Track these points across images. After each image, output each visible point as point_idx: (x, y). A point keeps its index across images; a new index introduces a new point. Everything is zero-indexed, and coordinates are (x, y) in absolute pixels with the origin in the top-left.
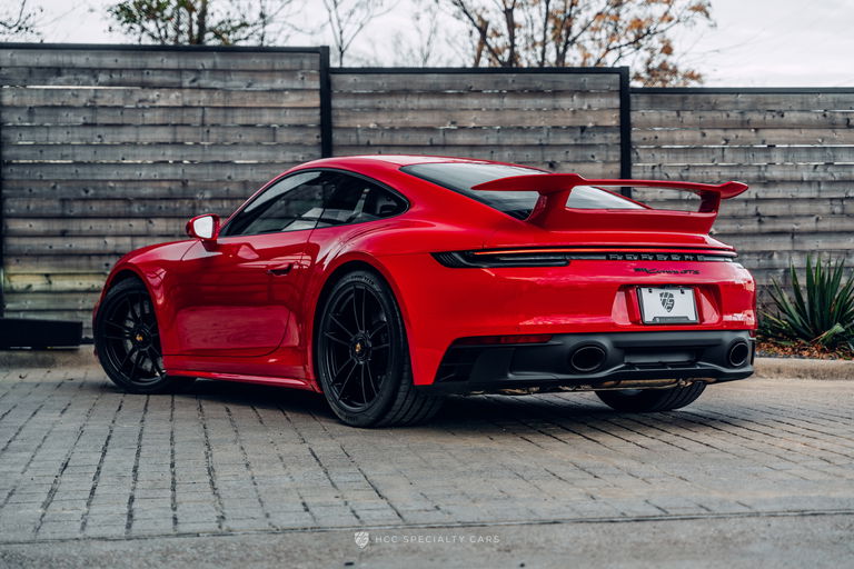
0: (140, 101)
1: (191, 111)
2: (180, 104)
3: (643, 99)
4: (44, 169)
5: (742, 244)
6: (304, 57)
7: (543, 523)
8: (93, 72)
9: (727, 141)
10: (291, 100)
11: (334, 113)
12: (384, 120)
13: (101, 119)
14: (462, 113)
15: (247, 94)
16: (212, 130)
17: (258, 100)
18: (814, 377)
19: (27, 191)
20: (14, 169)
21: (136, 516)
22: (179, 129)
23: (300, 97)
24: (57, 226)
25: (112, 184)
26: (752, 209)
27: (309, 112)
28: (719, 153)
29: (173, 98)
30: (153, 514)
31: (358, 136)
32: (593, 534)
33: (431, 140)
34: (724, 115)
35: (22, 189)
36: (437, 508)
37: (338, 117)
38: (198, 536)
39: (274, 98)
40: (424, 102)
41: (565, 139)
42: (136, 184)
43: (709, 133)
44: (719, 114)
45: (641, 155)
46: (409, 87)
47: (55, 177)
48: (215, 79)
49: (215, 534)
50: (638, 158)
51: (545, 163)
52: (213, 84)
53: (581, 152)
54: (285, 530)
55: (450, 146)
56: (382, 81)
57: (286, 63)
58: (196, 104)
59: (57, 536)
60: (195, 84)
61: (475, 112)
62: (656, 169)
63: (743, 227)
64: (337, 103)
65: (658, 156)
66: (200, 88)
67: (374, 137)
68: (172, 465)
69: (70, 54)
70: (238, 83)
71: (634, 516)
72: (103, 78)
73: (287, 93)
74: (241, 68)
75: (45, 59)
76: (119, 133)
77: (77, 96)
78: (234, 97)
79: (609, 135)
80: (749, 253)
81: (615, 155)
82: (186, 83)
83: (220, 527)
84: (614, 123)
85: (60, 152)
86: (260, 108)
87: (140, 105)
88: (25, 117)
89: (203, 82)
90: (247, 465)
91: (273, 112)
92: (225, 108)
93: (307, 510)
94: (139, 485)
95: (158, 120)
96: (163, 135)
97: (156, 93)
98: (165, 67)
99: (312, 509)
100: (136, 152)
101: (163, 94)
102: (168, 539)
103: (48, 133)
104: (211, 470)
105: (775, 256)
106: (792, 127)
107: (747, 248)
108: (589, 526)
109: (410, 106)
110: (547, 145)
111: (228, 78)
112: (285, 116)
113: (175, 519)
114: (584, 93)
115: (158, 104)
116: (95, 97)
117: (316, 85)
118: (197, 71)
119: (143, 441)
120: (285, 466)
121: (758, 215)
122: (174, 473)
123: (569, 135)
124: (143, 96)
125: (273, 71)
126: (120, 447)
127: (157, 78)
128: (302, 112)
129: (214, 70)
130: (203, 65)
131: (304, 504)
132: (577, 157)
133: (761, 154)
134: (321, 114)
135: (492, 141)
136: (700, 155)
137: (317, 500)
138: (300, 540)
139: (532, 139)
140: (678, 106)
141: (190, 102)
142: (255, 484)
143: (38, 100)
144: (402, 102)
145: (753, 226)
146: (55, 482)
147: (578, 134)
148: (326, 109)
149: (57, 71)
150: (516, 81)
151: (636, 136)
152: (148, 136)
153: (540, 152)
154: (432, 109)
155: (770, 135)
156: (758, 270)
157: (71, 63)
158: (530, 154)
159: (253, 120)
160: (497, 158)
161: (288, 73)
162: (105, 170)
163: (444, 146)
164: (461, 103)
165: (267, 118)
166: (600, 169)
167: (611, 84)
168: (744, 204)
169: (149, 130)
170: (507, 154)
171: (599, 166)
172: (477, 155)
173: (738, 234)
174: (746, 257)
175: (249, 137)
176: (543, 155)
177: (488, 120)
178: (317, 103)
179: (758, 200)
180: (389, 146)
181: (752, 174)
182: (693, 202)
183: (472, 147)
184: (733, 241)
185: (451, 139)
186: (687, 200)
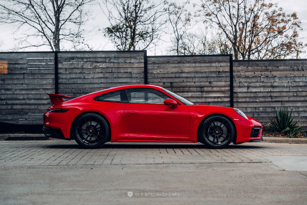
1: (109, 69)
2: (106, 67)
3: (237, 63)
4: (69, 85)
5: (266, 105)
6: (140, 53)
8: (82, 58)
9: (262, 75)
12: (162, 70)
13: (84, 71)
14: (184, 68)
15: (124, 64)
16: (114, 74)
17: (127, 65)
18: (275, 142)
19: (65, 91)
20: (61, 85)
22: (105, 74)
23: (139, 64)
25: (87, 89)
26: (269, 94)
27: (141, 68)
28: (259, 78)
29: (104, 65)
31: (154, 75)
33: (175, 76)
34: (261, 67)
35: (63, 90)
37: (149, 70)
39: (131, 65)
40: (173, 65)
41: (214, 75)
42: (94, 89)
43: (256, 73)
44: (259, 67)
45: (236, 79)
46: (169, 61)
47: (72, 87)
48: (115, 60)
50: (235, 80)
51: (207, 82)
52: (115, 61)
53: (218, 79)
55: (181, 77)
56: (161, 59)
57: (135, 55)
58: (110, 67)
60: (110, 61)
61: (188, 68)
62: (241, 83)
63: (266, 100)
64: (149, 66)
65: (241, 79)
66: (111, 62)
67: (159, 75)
69: (76, 54)
70: (121, 61)
72: (85, 60)
73: (135, 63)
74: (122, 57)
75: (70, 55)
76: (89, 75)
77: (78, 65)
78: (120, 65)
79: (227, 74)
80: (268, 107)
81: (228, 79)
82: (107, 61)
84: (228, 70)
85: (73, 81)
86: (128, 68)
87: (95, 67)
88: (64, 71)
89: (112, 61)
91: (131, 69)
92: (118, 68)
95: (100, 71)
96: (101, 75)
97: (99, 64)
98: (101, 57)
100: (94, 80)
101: (101, 64)
103: (70, 75)
105: (276, 108)
106: (281, 71)
107: (268, 106)
109: (169, 66)
110: (209, 77)
111: (119, 59)
112: (134, 70)
114: (219, 62)
115: (99, 67)
116: (83, 65)
117: (143, 61)
118: (110, 58)
121: (271, 96)
123: (215, 74)
124: (96, 65)
125: (131, 57)
127: (99, 60)
128: (139, 69)
129: (115, 57)
130: (112, 56)
132: (217, 80)
133: (272, 79)
134: (144, 69)
135: (193, 76)
136: (254, 79)
139: (204, 75)
140: (247, 65)
141: (108, 66)
143: (68, 66)
144: (167, 65)
145: (270, 99)
147: (218, 74)
148: (146, 67)
149: (73, 58)
150: (200, 59)
151: (234, 74)
152: (97, 76)
154: (175, 67)
155: (275, 73)
156: (271, 112)
157: (76, 56)
158: (204, 79)
159: (125, 71)
160: (194, 81)
161: (135, 58)
162: (85, 85)
163: (179, 77)
164: (184, 65)
165: (129, 70)
166: (224, 83)
167: (227, 59)
168: (267, 93)
169: (97, 74)
170: (197, 80)
171: (224, 82)
172: (188, 80)
173: (265, 102)
174: (267, 108)
175: (125, 76)
176: (207, 79)
177: (192, 70)
178: (143, 66)
179: (271, 92)
180: (163, 78)
181: (269, 84)
182: (252, 92)
183: (187, 77)
184: (264, 104)
185: (181, 75)
186: (250, 92)
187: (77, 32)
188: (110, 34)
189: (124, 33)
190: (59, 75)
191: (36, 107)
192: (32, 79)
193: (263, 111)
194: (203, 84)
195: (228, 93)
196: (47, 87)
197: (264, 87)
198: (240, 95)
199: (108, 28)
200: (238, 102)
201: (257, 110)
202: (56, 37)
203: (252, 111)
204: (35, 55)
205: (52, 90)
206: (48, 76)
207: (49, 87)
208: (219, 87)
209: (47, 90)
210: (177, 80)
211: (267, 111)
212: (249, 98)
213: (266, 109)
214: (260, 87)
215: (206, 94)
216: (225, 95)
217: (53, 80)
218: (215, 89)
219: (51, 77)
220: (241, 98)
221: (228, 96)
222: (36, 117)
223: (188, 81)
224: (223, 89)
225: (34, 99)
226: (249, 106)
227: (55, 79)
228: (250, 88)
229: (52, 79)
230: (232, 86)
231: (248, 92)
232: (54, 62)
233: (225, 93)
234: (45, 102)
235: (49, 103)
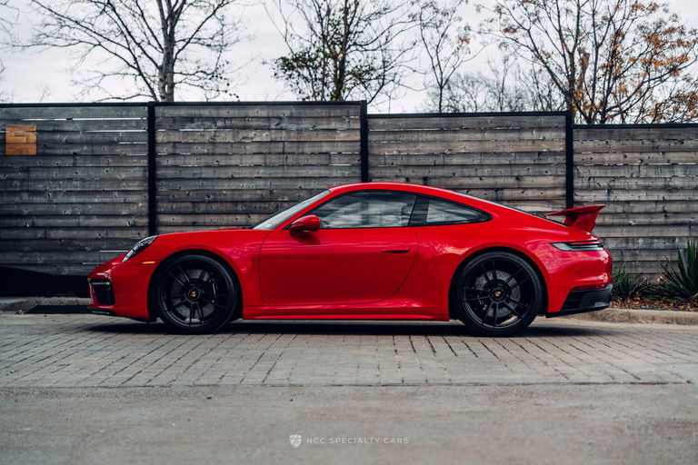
0: (244, 138)
1: (276, 144)
2: (269, 140)
3: (582, 132)
4: (183, 183)
5: (652, 232)
6: (350, 108)
8: (214, 120)
9: (642, 161)
11: (370, 144)
12: (403, 148)
13: (219, 150)
14: (456, 144)
15: (312, 133)
16: (290, 156)
17: (319, 136)
18: (678, 323)
19: (171, 197)
20: (163, 183)
22: (268, 156)
23: (347, 134)
24: (190, 219)
25: (225, 192)
26: (660, 207)
27: (353, 144)
28: (637, 169)
29: (265, 136)
31: (385, 159)
33: (435, 163)
34: (640, 143)
35: (168, 196)
37: (372, 147)
39: (330, 135)
41: (527, 160)
42: (240, 192)
43: (629, 155)
44: (636, 143)
45: (581, 171)
47: (189, 188)
48: (291, 123)
50: (579, 173)
51: (512, 176)
52: (290, 127)
53: (538, 169)
55: (448, 165)
56: (402, 122)
57: (338, 112)
58: (279, 140)
60: (278, 127)
61: (465, 143)
62: (592, 180)
63: (653, 220)
64: (371, 138)
65: (592, 170)
66: (282, 129)
67: (396, 160)
69: (199, 109)
70: (306, 126)
72: (219, 123)
73: (338, 132)
74: (308, 116)
75: (184, 112)
76: (230, 159)
77: (203, 136)
78: (304, 135)
79: (558, 157)
80: (658, 238)
81: (562, 171)
82: (273, 127)
84: (561, 149)
85: (192, 173)
86: (321, 142)
87: (243, 141)
88: (170, 150)
89: (283, 125)
91: (330, 144)
92: (298, 142)
95: (255, 150)
96: (258, 160)
97: (254, 133)
98: (259, 116)
100: (241, 171)
101: (258, 134)
103: (185, 159)
105: (677, 240)
106: (689, 150)
107: (657, 235)
109: (421, 139)
110: (515, 164)
111: (300, 122)
112: (337, 147)
114: (540, 129)
115: (254, 140)
116: (215, 136)
117: (358, 126)
118: (280, 118)
121: (664, 212)
123: (529, 158)
124: (245, 135)
127: (254, 123)
128: (348, 144)
129: (291, 117)
130: (284, 114)
132: (535, 172)
133: (666, 170)
134: (361, 145)
135: (476, 162)
136: (624, 171)
139: (504, 161)
140: (607, 137)
141: (275, 138)
143: (179, 138)
144: (415, 137)
145: (661, 219)
147: (536, 157)
148: (364, 142)
149: (191, 119)
150: (494, 121)
151: (576, 158)
152: (248, 161)
153: (509, 169)
154: (435, 141)
155: (673, 157)
156: (664, 250)
157: (200, 115)
158: (503, 171)
159: (316, 150)
160: (479, 173)
161: (339, 118)
162: (220, 182)
163: (444, 166)
164: (455, 137)
165: (326, 148)
166: (551, 180)
167: (559, 123)
168: (654, 205)
169: (249, 157)
170: (486, 171)
171: (551, 178)
172: (466, 172)
173: (650, 225)
174: (656, 241)
175: (313, 161)
176: (511, 171)
177: (475, 147)
178: (358, 138)
179: (664, 201)
180: (406, 166)
181: (660, 183)
182: (618, 202)
183: (463, 166)
184: (646, 229)
185: (448, 160)
186: (613, 202)
187: (213, 68)
188: (288, 73)
189: (320, 70)
190: (157, 159)
191: (103, 234)
192: (94, 169)
193: (644, 246)
194: (500, 181)
195: (562, 205)
196: (129, 186)
197: (647, 188)
199: (284, 59)
201: (631, 246)
202: (165, 77)
203: (619, 246)
204: (102, 111)
205: (141, 194)
206: (130, 161)
207: (134, 186)
208: (540, 189)
209: (129, 195)
210: (440, 172)
211: (655, 246)
212: (611, 217)
213: (652, 243)
214: (638, 189)
216: (553, 208)
217: (145, 171)
218: (530, 194)
219: (139, 163)
222: (102, 258)
223: (466, 174)
224: (549, 193)
225: (99, 216)
226: (612, 235)
227: (147, 169)
228: (615, 192)
229: (142, 169)
230: (569, 187)
231: (608, 202)
232: (147, 128)
233: (553, 205)
234: (125, 222)
235: (133, 226)
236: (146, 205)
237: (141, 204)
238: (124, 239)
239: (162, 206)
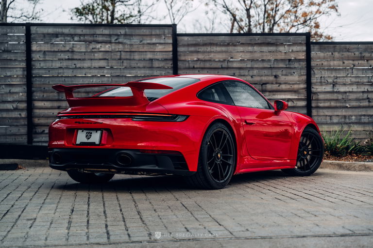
0: (93, 49)
1: (115, 53)
2: (110, 50)
3: (317, 47)
4: (51, 79)
5: (361, 112)
6: (165, 29)
7: (298, 237)
8: (72, 36)
9: (354, 66)
10: (159, 48)
11: (179, 54)
12: (201, 56)
13: (76, 57)
14: (236, 54)
15: (140, 46)
16: (125, 61)
17: (145, 48)
19: (42, 89)
20: (37, 79)
21: (111, 233)
22: (110, 61)
23: (163, 47)
24: (56, 104)
26: (365, 96)
27: (167, 53)
28: (350, 71)
29: (107, 47)
30: (118, 233)
31: (189, 64)
32: (323, 242)
33: (222, 66)
34: (353, 54)
35: (41, 88)
36: (247, 230)
37: (180, 55)
38: (141, 242)
39: (152, 47)
40: (219, 49)
41: (281, 65)
43: (346, 62)
44: (350, 54)
45: (316, 72)
46: (212, 42)
47: (55, 83)
48: (126, 39)
49: (148, 242)
50: (314, 73)
51: (272, 75)
52: (125, 41)
53: (288, 71)
54: (180, 240)
55: (230, 68)
56: (200, 39)
57: (158, 32)
58: (117, 50)
59: (77, 242)
60: (117, 41)
61: (241, 53)
62: (322, 78)
63: (361, 104)
64: (180, 49)
65: (323, 72)
66: (119, 43)
67: (196, 64)
68: (121, 210)
69: (62, 28)
70: (136, 41)
71: (340, 233)
72: (76, 38)
73: (157, 45)
74: (137, 34)
75: (51, 30)
76: (83, 63)
77: (65, 47)
78: (134, 47)
79: (301, 63)
80: (364, 115)
81: (304, 72)
82: (113, 40)
83: (150, 238)
84: (303, 57)
85: (57, 71)
86: (146, 52)
88: (42, 56)
89: (120, 40)
90: (155, 210)
91: (152, 53)
92: (130, 51)
93: (188, 231)
94: (108, 219)
95: (101, 57)
96: (103, 63)
97: (100, 45)
98: (103, 33)
99: (190, 230)
100: (91, 71)
101: (103, 46)
102: (128, 244)
103: (52, 63)
104: (139, 213)
107: (363, 113)
108: (321, 239)
109: (212, 50)
110: (274, 68)
111: (132, 38)
112: (157, 55)
113: (129, 235)
115: (100, 50)
116: (73, 47)
117: (171, 41)
118: (118, 35)
119: (105, 200)
120: (172, 211)
121: (368, 98)
122: (122, 214)
123: (283, 63)
124: (94, 46)
125: (151, 35)
126: (95, 202)
127: (100, 39)
128: (164, 53)
129: (125, 35)
130: (120, 33)
131: (186, 228)
132: (286, 73)
133: (370, 71)
134: (173, 54)
135: (249, 66)
136: (342, 72)
137: (191, 226)
138: (188, 244)
139: (266, 65)
140: (332, 50)
141: (115, 49)
142: (161, 219)
144: (209, 49)
145: (366, 103)
146: (70, 218)
147: (287, 63)
148: (175, 52)
149: (56, 35)
150: (260, 39)
151: (313, 63)
152: (97, 64)
153: (270, 71)
154: (222, 52)
156: (368, 123)
157: (62, 32)
158: (266, 72)
159: (143, 57)
160: (251, 73)
161: (158, 36)
162: (77, 79)
163: (228, 68)
164: (235, 49)
165: (149, 56)
166: (296, 78)
167: (302, 40)
168: (362, 94)
169: (96, 61)
170: (255, 72)
172: (242, 72)
173: (359, 107)
174: (363, 117)
175: (141, 65)
176: (272, 72)
177: (247, 56)
178: (171, 49)
179: (368, 92)
181: (366, 80)
182: (339, 92)
183: (240, 68)
184: (357, 110)
185: (230, 65)
186: (336, 92)
188: (79, 17)
190: (33, 63)
193: (356, 121)
194: (264, 79)
195: (304, 94)
196: (13, 81)
197: (358, 84)
198: (321, 96)
200: (318, 107)
201: (347, 121)
203: (340, 121)
205: (21, 87)
206: (14, 64)
207: (16, 82)
208: (290, 84)
209: (13, 87)
210: (225, 72)
211: (363, 121)
212: (335, 102)
213: (360, 119)
214: (352, 84)
215: (269, 95)
216: (298, 96)
217: (24, 71)
218: (283, 87)
219: (20, 65)
220: (323, 101)
221: (303, 98)
223: (242, 74)
224: (296, 87)
226: (336, 113)
227: (26, 69)
228: (337, 86)
229: (22, 69)
230: (309, 83)
231: (333, 92)
232: (25, 41)
233: (298, 94)
234: (9, 106)
235: (16, 109)
236: (25, 94)
237: (21, 94)
238: (11, 118)
239: (37, 95)
